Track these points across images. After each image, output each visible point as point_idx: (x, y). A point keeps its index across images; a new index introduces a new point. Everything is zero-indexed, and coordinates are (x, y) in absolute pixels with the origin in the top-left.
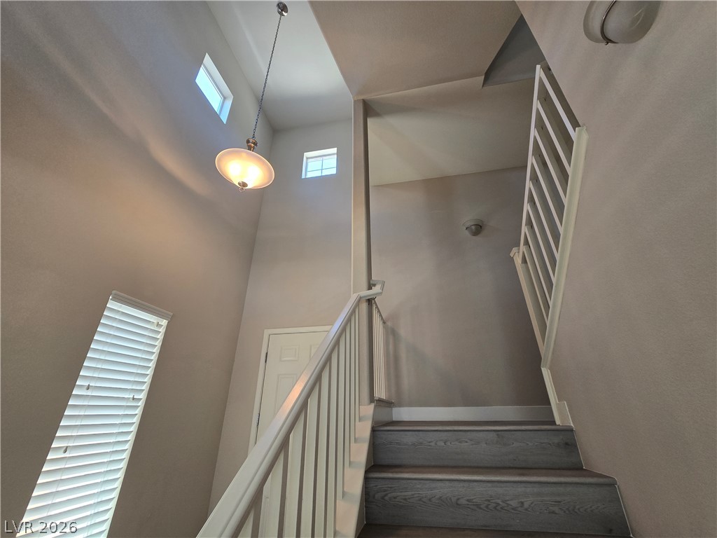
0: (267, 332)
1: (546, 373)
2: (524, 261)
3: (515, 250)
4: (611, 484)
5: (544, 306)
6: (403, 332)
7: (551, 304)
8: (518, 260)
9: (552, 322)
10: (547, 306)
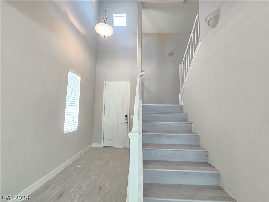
0: (105, 82)
1: (180, 95)
2: (182, 68)
3: (180, 65)
4: (186, 114)
5: (183, 80)
6: (146, 84)
7: (185, 80)
8: (180, 68)
9: (184, 84)
10: (184, 80)
